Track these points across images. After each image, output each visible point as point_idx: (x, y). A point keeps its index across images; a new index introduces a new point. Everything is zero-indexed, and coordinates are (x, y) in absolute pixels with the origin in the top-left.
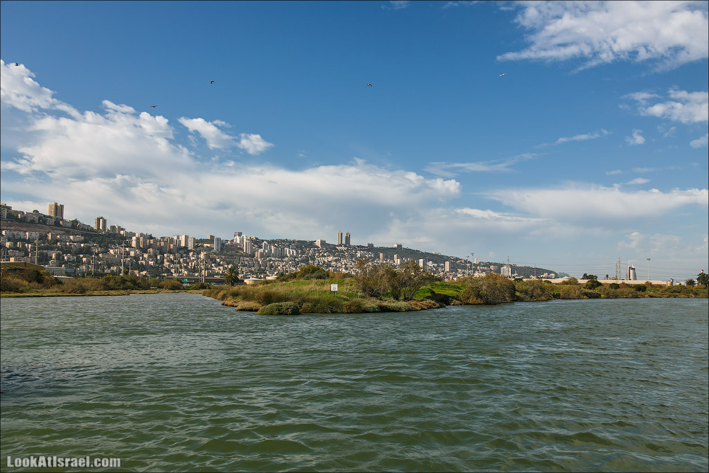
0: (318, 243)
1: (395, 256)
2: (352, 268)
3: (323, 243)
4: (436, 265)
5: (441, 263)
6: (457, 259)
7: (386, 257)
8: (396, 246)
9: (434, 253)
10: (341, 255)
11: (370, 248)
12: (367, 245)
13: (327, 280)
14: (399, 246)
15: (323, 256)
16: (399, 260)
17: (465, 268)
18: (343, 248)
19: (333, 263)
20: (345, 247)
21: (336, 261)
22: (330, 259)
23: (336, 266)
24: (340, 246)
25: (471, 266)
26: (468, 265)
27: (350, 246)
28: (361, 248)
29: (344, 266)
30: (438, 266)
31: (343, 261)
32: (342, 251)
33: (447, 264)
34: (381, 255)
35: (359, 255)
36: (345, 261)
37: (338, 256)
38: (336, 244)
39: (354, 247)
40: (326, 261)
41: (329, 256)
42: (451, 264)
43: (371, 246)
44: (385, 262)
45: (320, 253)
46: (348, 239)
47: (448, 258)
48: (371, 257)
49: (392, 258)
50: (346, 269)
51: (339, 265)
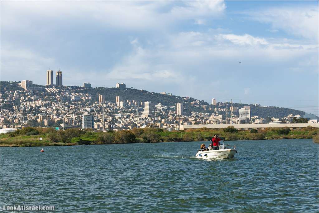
0: (23, 85)
1: (117, 98)
2: (65, 114)
3: (29, 84)
4: (165, 107)
5: (172, 104)
6: (191, 100)
7: (106, 99)
8: (118, 86)
9: (163, 93)
10: (52, 98)
11: (87, 89)
12: (83, 86)
13: (38, 136)
14: (123, 86)
15: (30, 100)
16: (122, 103)
17: (200, 110)
18: (54, 90)
19: (43, 108)
20: (56, 88)
21: (45, 105)
22: (39, 103)
23: (46, 112)
24: (50, 87)
25: (207, 108)
26: (204, 106)
27: (63, 87)
28: (75, 89)
29: (55, 112)
30: (169, 109)
31: (55, 106)
32: (53, 94)
33: (179, 106)
34: (101, 97)
35: (73, 98)
36: (57, 105)
37: (48, 99)
38: (46, 85)
39: (67, 88)
40: (34, 106)
41: (37, 100)
42: (183, 105)
43: (88, 87)
44: (105, 105)
45: (25, 96)
46: (60, 78)
47: (180, 99)
48: (88, 100)
49: (114, 101)
50: (58, 115)
51: (49, 110)
